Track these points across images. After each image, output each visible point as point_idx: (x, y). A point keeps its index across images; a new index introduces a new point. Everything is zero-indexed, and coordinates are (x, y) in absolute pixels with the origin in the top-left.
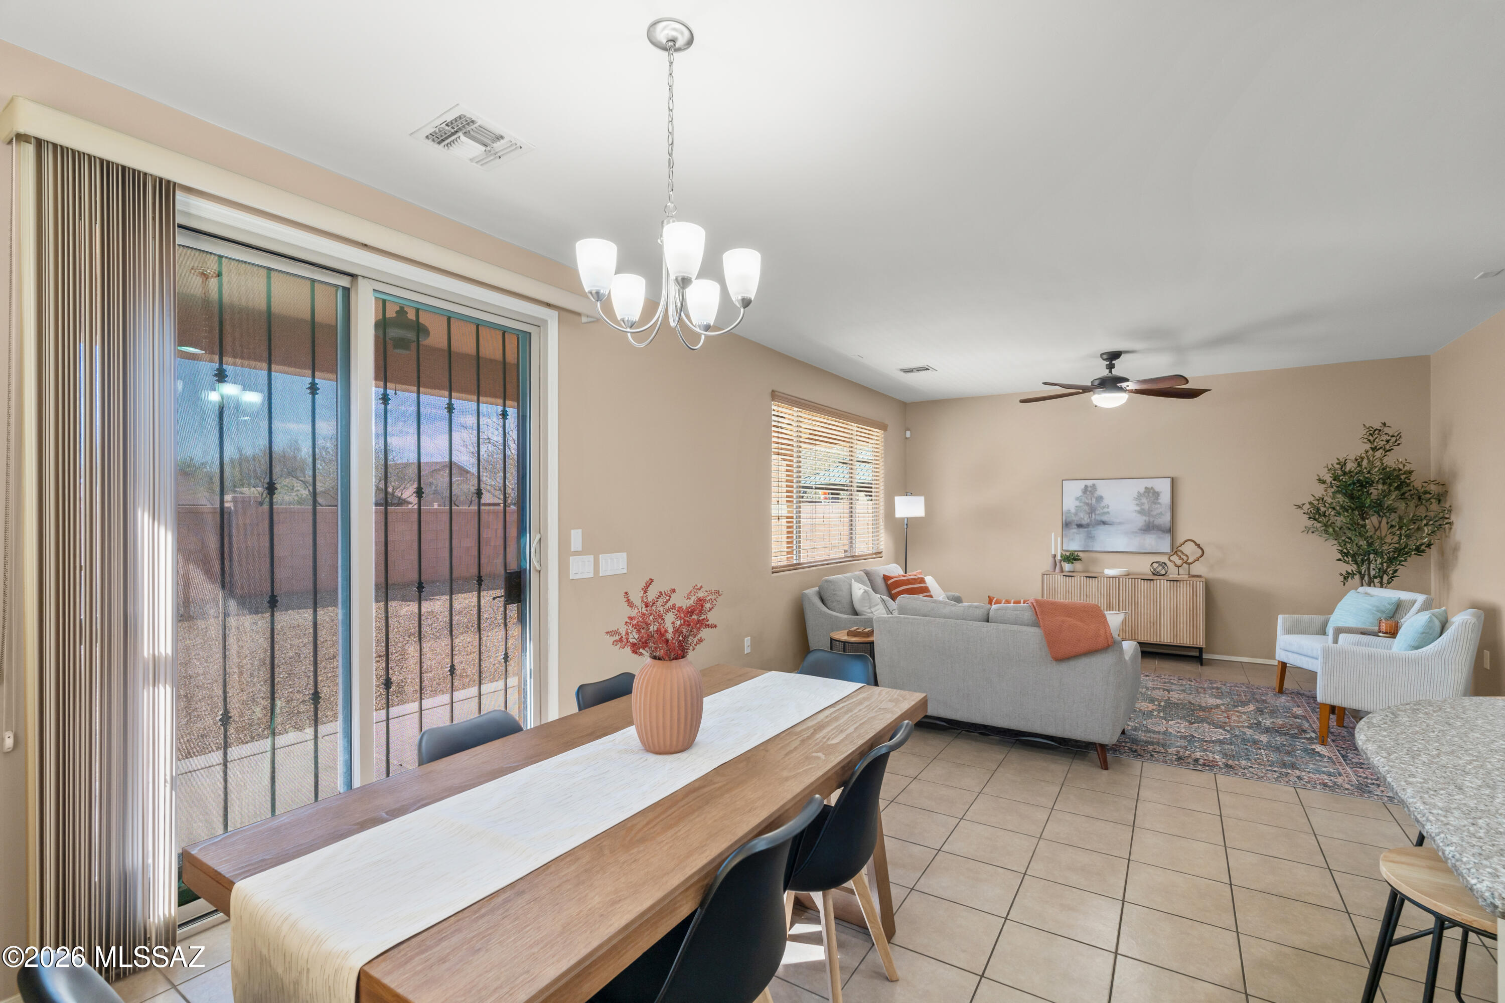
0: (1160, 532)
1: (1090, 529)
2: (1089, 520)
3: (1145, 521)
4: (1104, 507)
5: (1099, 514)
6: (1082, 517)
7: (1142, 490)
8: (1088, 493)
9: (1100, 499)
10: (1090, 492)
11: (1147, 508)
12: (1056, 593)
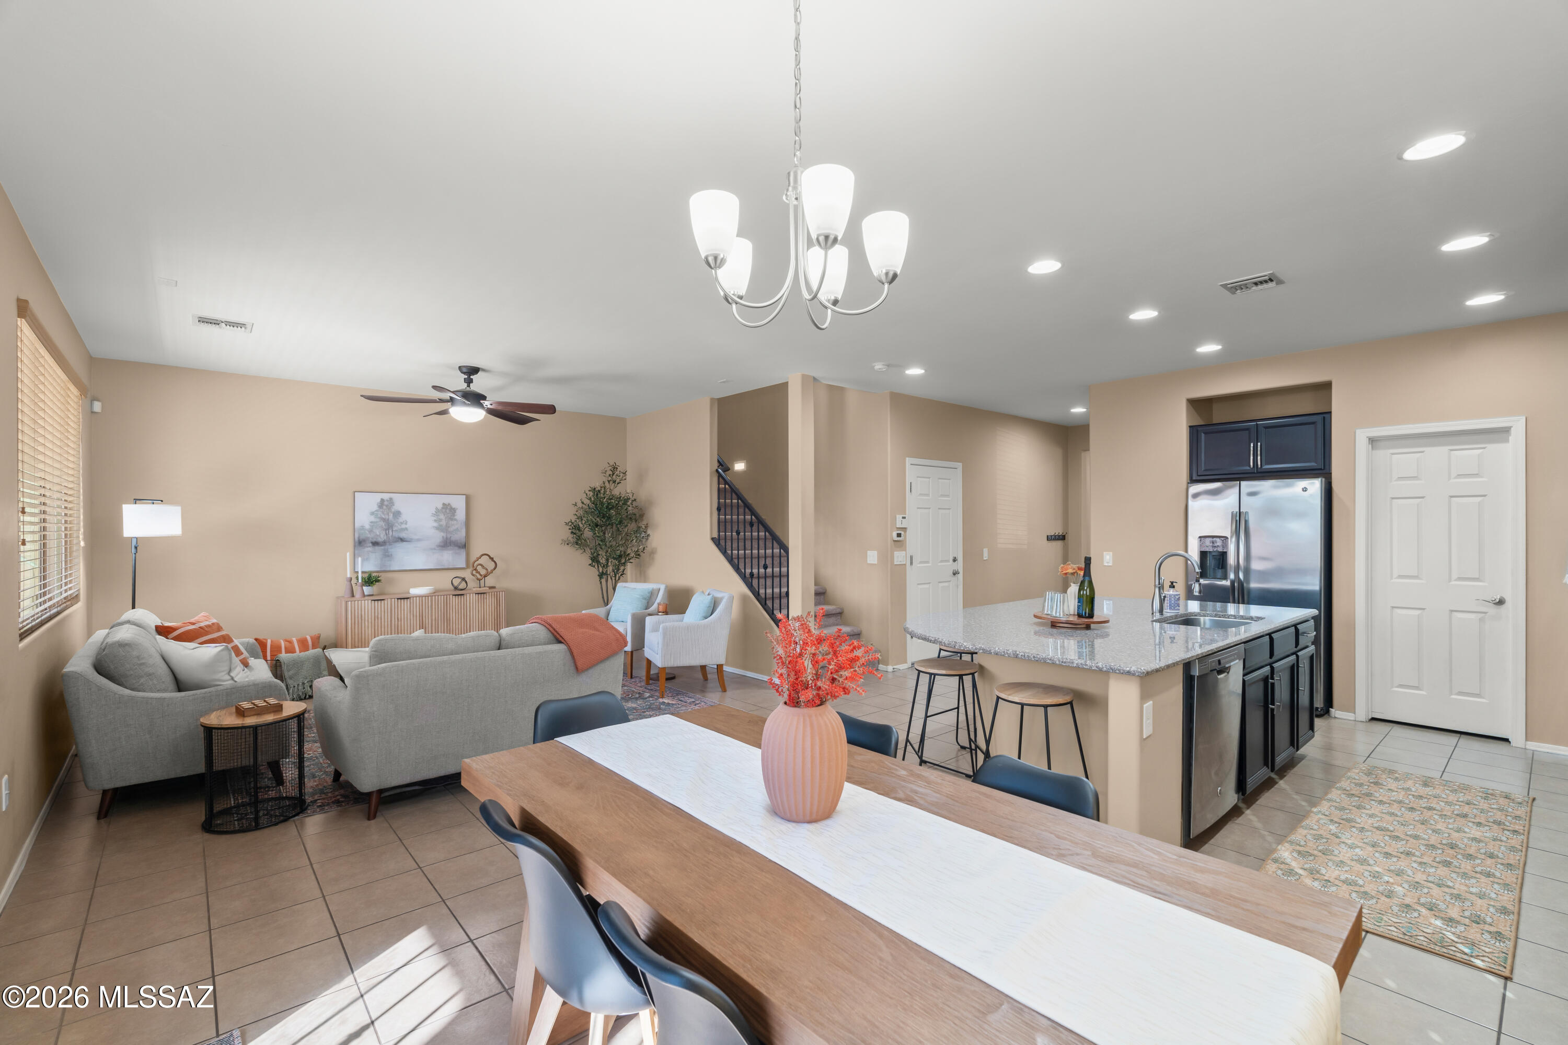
0: (456, 548)
1: (386, 547)
2: (385, 537)
3: (443, 537)
4: (402, 523)
5: (396, 531)
6: (378, 533)
7: (440, 506)
8: (385, 507)
9: (398, 514)
10: (387, 506)
11: (445, 524)
12: (363, 621)
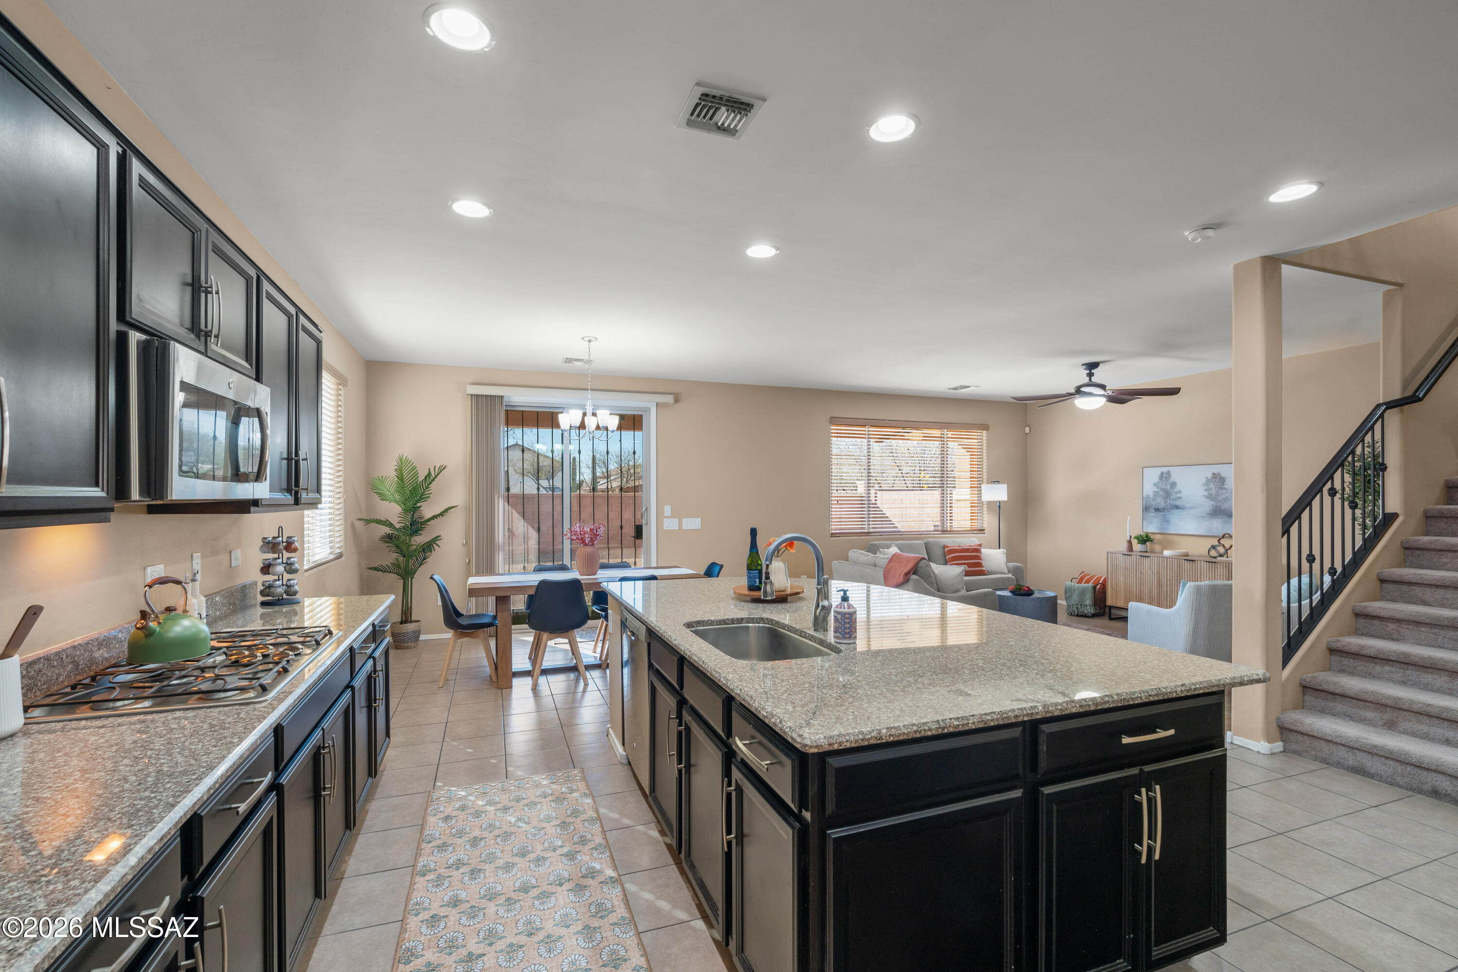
2: (1164, 505)
3: (1213, 505)
4: (1177, 493)
5: (1173, 499)
6: (1159, 501)
7: (1210, 476)
8: (1164, 479)
9: (1174, 485)
10: (1166, 478)
11: (1214, 493)
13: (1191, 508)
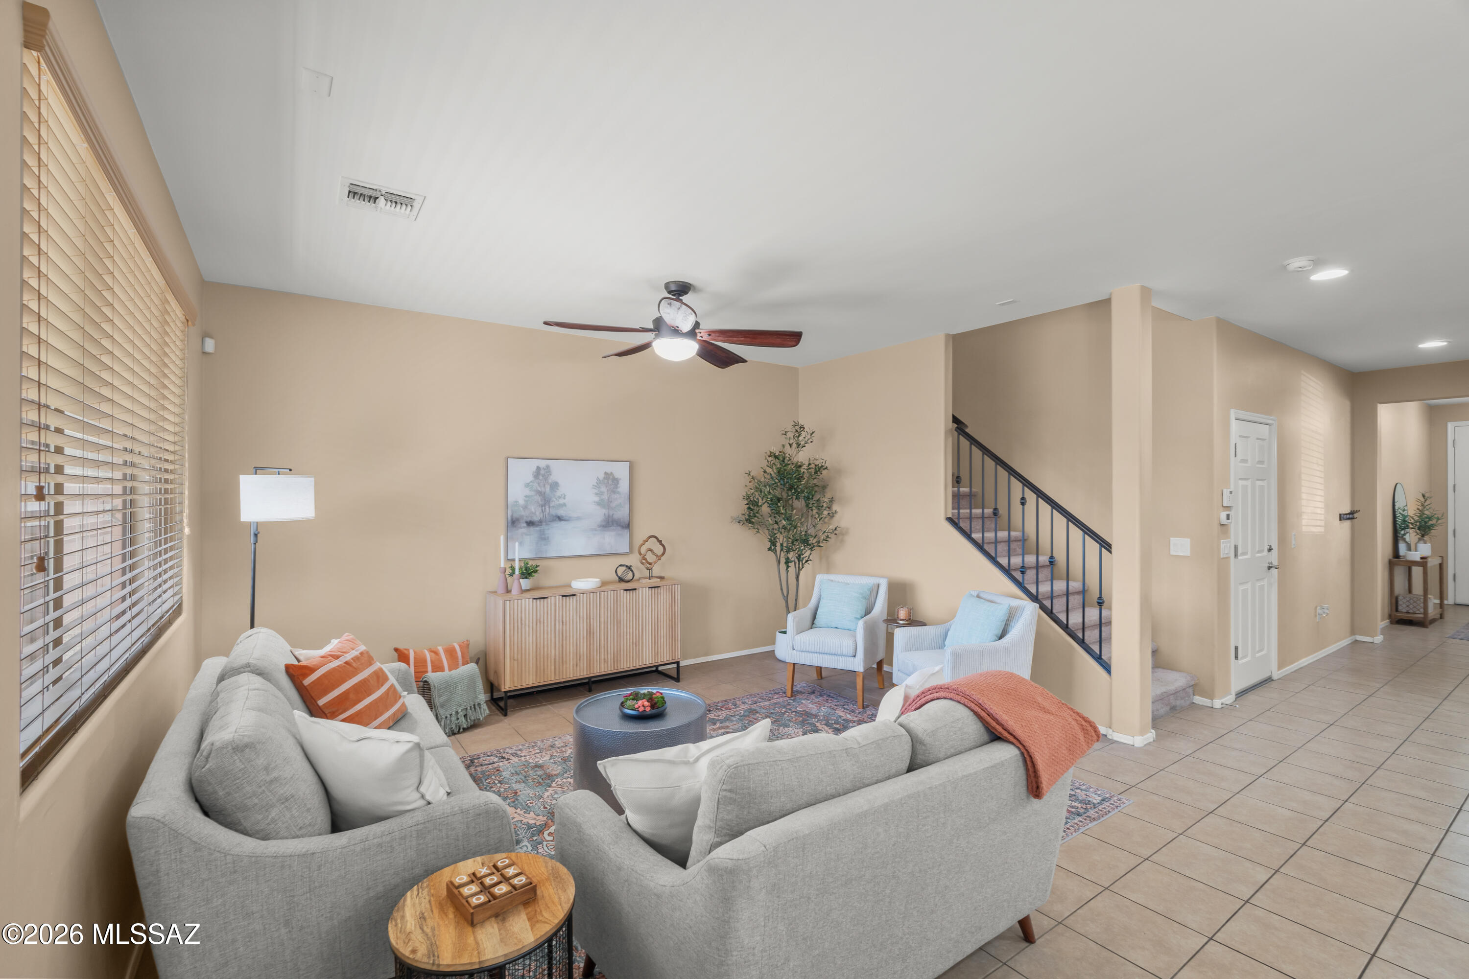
0: (619, 528)
1: (544, 527)
2: (541, 515)
3: (605, 515)
4: (560, 497)
5: (553, 507)
6: (533, 510)
7: (602, 476)
8: (541, 477)
9: (555, 486)
10: (543, 476)
11: (607, 498)
12: (523, 626)
13: (578, 518)
